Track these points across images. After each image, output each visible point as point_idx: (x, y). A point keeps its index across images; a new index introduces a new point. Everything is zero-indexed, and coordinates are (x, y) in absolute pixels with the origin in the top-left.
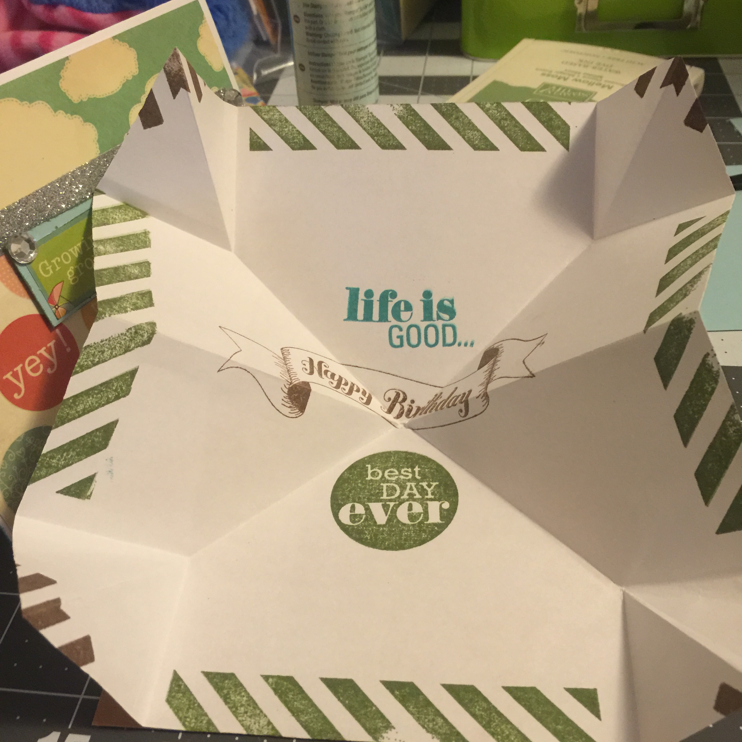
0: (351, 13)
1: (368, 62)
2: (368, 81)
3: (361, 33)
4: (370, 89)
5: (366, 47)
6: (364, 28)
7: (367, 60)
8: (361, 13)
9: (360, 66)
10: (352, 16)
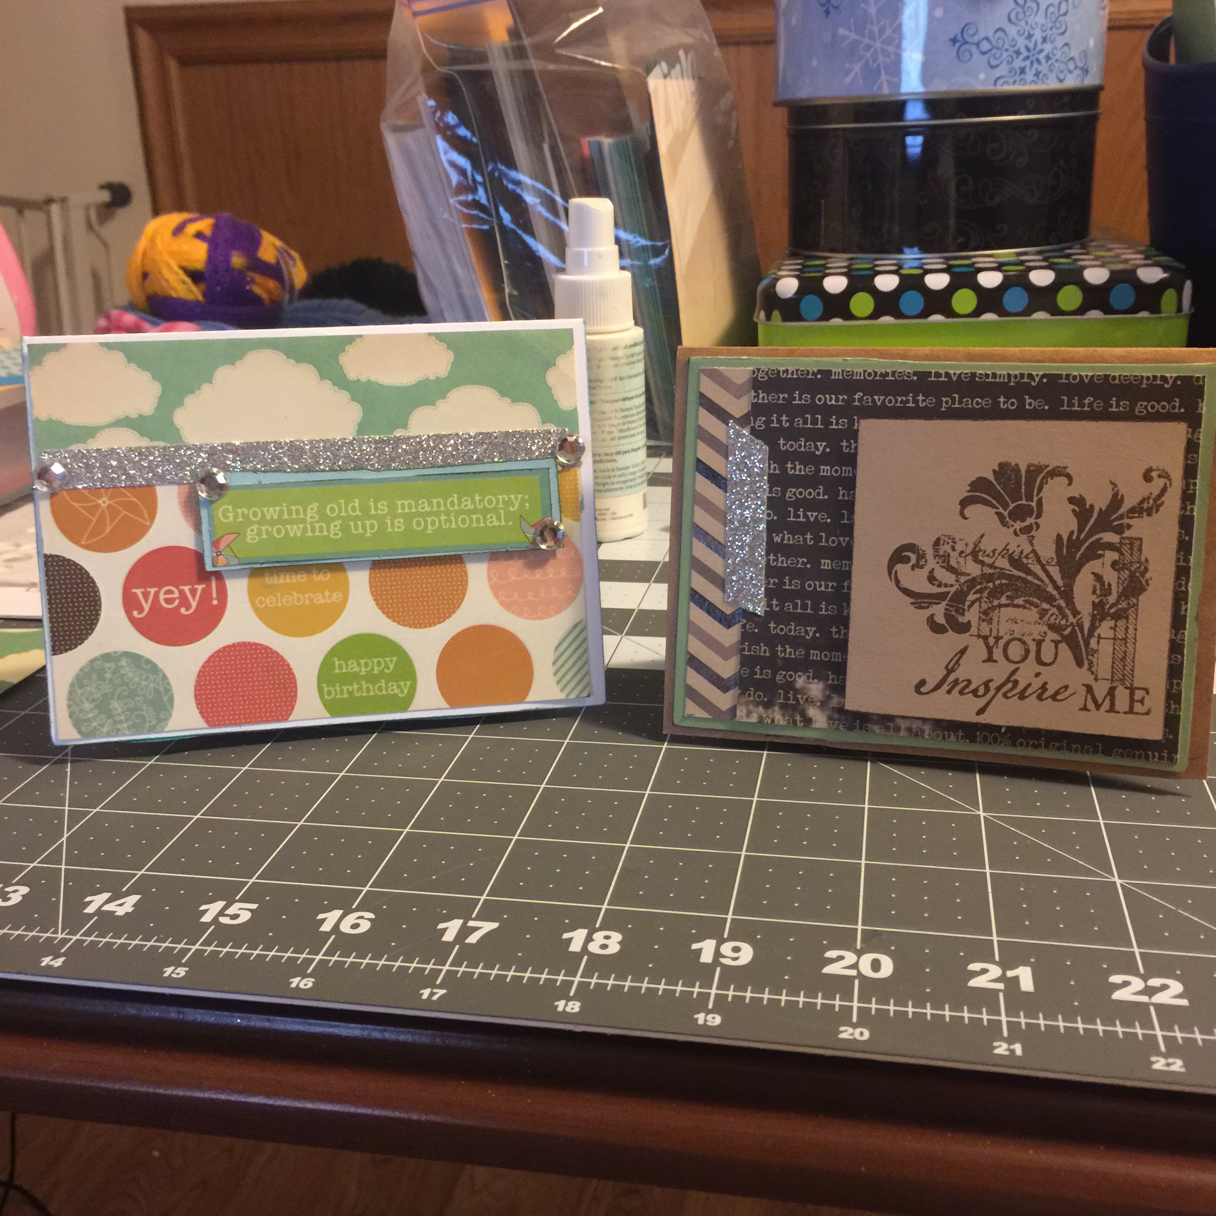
0: (615, 358)
1: (633, 415)
2: (633, 435)
3: (626, 381)
4: (635, 446)
5: (632, 398)
6: (630, 377)
7: (632, 412)
8: (627, 361)
9: (625, 417)
10: (616, 362)
